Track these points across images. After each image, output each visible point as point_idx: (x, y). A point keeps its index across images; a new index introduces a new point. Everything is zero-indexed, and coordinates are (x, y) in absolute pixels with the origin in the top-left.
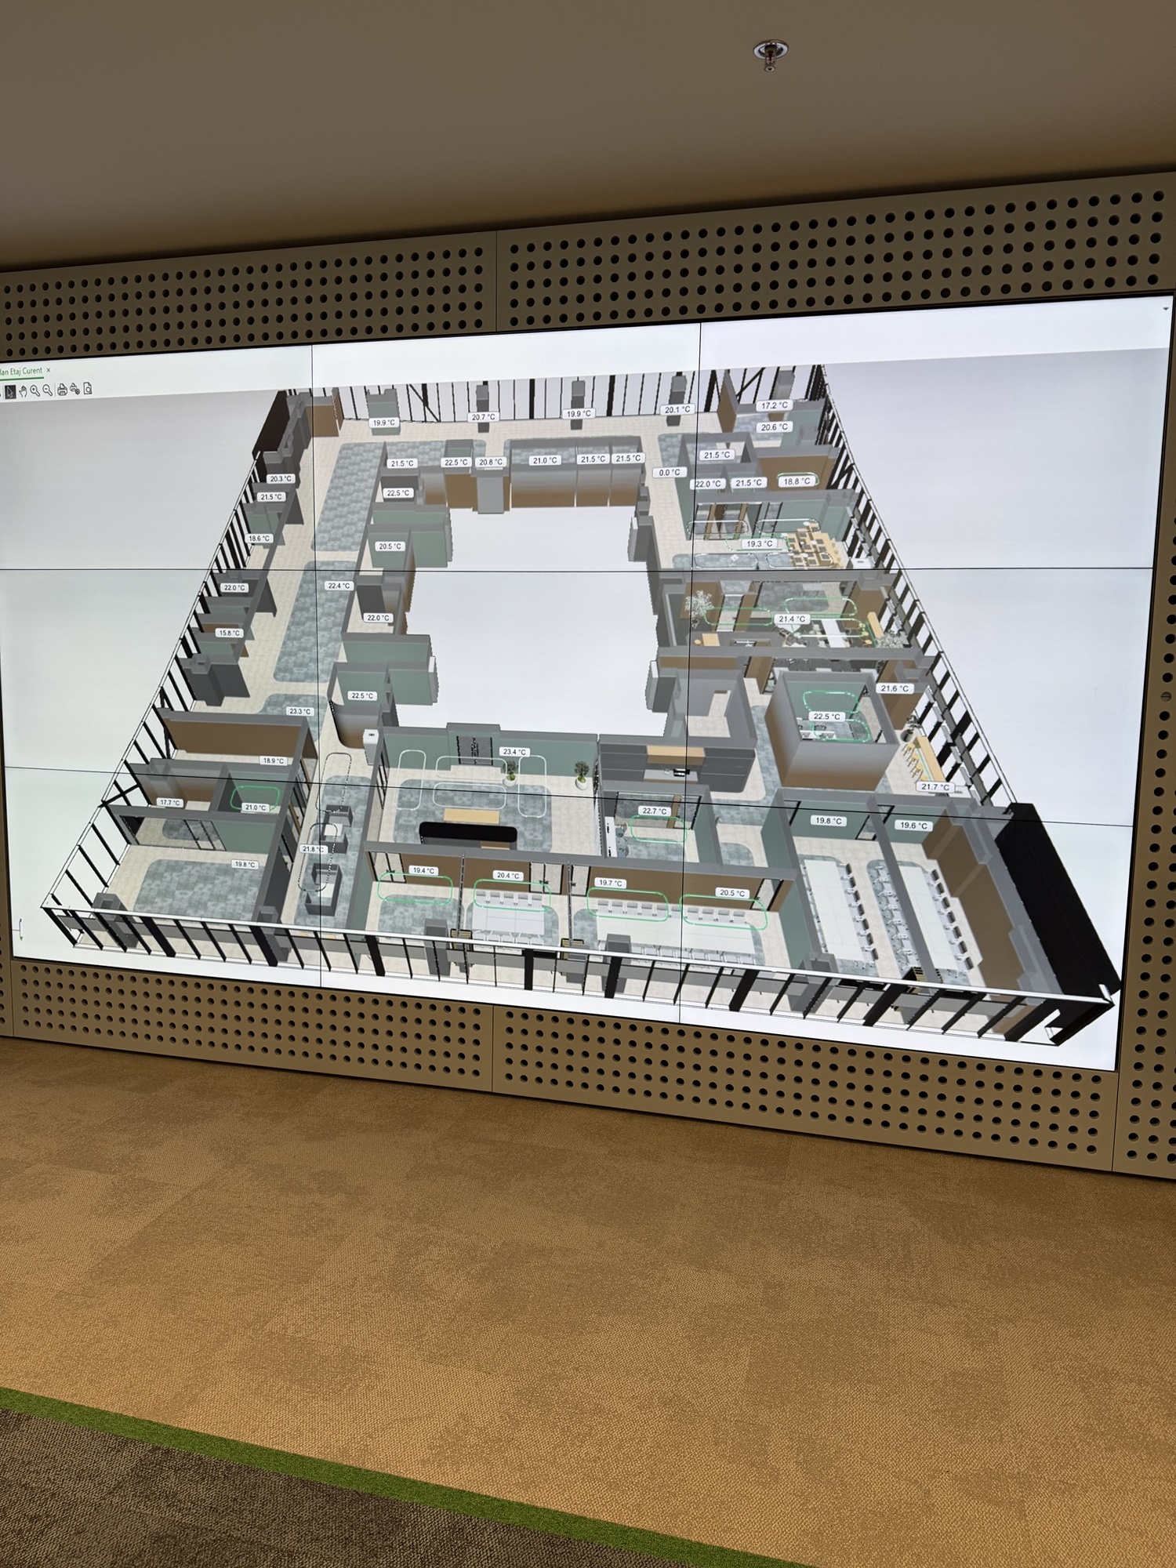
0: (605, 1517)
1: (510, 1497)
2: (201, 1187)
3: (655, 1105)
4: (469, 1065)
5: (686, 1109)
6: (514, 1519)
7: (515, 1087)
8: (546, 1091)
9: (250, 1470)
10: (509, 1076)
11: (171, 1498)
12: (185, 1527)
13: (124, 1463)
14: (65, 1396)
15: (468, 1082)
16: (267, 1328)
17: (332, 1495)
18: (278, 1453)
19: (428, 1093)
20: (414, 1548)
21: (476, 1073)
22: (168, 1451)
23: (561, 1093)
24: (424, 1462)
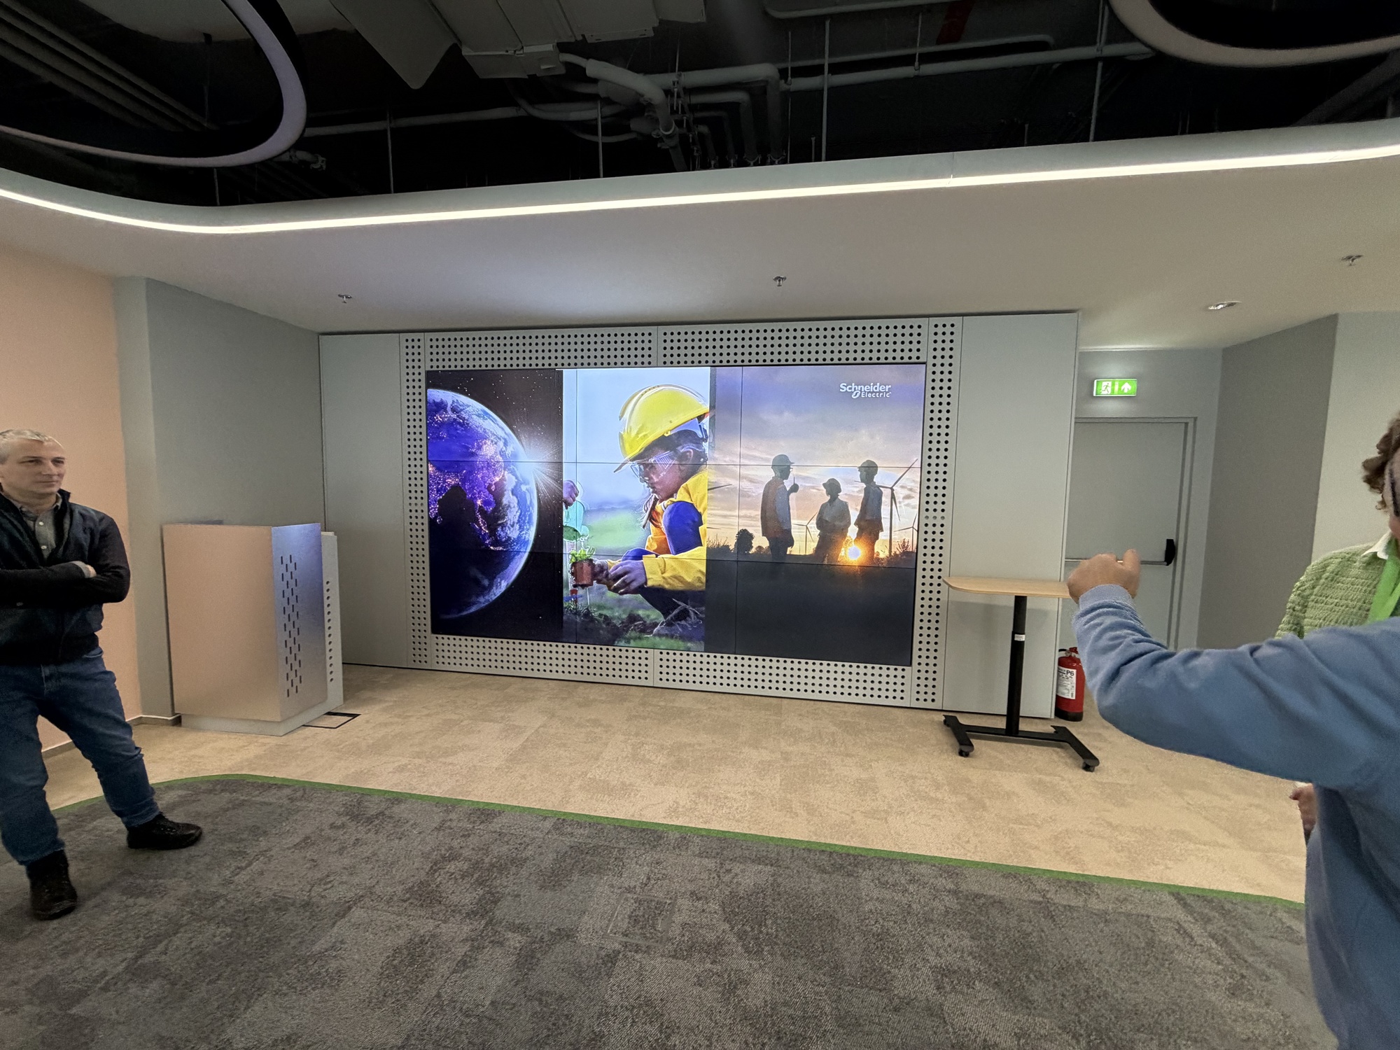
0: (737, 831)
1: (700, 827)
2: (540, 727)
3: (725, 689)
4: (643, 675)
5: (739, 690)
6: (704, 833)
7: (664, 684)
8: (677, 685)
9: (599, 824)
10: (661, 679)
11: (572, 834)
12: (580, 843)
13: (548, 824)
14: (515, 803)
15: (643, 682)
16: (588, 776)
17: (633, 830)
18: (607, 818)
19: (626, 687)
20: (669, 845)
21: (646, 678)
22: (564, 820)
23: (684, 685)
24: (664, 818)
